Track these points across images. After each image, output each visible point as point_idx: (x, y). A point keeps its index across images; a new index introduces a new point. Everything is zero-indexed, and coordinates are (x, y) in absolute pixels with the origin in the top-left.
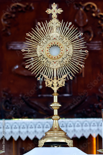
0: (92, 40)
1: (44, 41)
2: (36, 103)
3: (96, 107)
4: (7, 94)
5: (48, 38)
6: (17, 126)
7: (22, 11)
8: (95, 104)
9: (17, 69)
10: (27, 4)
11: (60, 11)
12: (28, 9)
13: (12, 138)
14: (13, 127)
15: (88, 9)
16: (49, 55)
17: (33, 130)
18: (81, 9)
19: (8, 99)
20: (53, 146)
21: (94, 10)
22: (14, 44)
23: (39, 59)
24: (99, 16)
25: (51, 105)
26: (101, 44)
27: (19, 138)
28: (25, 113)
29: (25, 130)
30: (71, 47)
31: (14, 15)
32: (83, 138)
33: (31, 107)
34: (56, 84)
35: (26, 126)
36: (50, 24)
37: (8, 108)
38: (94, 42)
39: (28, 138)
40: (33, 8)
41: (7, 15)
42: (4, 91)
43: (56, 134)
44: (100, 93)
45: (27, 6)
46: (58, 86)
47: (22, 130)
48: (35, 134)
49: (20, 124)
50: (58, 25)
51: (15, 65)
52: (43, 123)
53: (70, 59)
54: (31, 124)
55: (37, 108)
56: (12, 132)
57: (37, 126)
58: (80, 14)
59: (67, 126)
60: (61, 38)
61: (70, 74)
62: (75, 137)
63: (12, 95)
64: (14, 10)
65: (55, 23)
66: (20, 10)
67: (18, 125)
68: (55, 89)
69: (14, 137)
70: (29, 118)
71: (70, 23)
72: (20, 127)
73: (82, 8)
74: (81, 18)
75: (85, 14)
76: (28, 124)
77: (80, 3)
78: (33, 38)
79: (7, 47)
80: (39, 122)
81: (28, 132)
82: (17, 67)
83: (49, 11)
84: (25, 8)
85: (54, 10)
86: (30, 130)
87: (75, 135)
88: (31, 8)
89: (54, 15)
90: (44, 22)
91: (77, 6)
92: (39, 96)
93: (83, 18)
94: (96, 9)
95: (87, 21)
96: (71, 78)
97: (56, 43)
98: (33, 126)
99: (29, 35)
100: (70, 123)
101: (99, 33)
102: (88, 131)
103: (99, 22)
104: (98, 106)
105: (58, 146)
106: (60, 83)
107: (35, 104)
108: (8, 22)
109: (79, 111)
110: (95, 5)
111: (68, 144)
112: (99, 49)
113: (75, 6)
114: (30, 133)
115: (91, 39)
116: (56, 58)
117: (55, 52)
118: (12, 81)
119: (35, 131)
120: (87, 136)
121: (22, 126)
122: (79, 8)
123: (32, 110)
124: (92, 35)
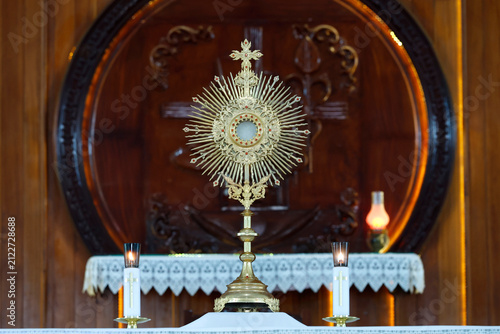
0: (330, 100)
1: (225, 112)
2: (217, 222)
3: (336, 231)
4: (160, 205)
5: (235, 105)
6: (180, 268)
7: (190, 41)
8: (334, 226)
9: (180, 155)
10: (201, 27)
11: (257, 55)
12: (203, 37)
13: (169, 291)
14: (172, 269)
15: (321, 38)
16: (235, 138)
17: (211, 275)
18: (308, 38)
19: (163, 215)
20: (243, 311)
21: (332, 40)
22: (174, 108)
23: (217, 146)
24: (343, 53)
25: (239, 234)
26: (347, 108)
27: (184, 290)
28: (195, 243)
29: (195, 276)
30: (277, 123)
31: (174, 50)
32: (308, 291)
33: (207, 231)
34: (248, 194)
35: (196, 269)
36: (237, 80)
37: (162, 232)
38: (332, 104)
39: (200, 292)
40: (213, 36)
41: (160, 50)
42: (154, 199)
43: (247, 288)
44: (343, 203)
45: (201, 32)
46: (251, 198)
47: (189, 276)
48: (215, 284)
49: (185, 265)
50: (252, 81)
51: (177, 149)
52: (231, 263)
53: (276, 146)
54: (207, 264)
55: (219, 233)
56: (169, 279)
57: (219, 268)
58: (306, 48)
59: (276, 269)
60: (258, 105)
61: (276, 175)
62: (292, 289)
63: (170, 207)
64: (175, 40)
65: (246, 77)
66: (186, 39)
67: (182, 266)
68: (247, 204)
69: (172, 288)
70: (204, 252)
71: (276, 79)
72: (184, 271)
73: (309, 35)
74: (308, 55)
75: (316, 48)
76: (200, 263)
77: (306, 26)
78: (205, 106)
79: (161, 112)
80: (223, 261)
81: (200, 279)
82: (180, 152)
83: (236, 55)
84: (197, 36)
85: (246, 54)
86: (204, 276)
87: (292, 285)
88: (208, 35)
89: (246, 63)
90: (226, 75)
91: (299, 32)
92: (224, 209)
93: (311, 56)
94: (338, 37)
95: (319, 61)
96: (277, 183)
97: (249, 116)
98: (211, 268)
99: (198, 101)
100: (283, 262)
101: (342, 85)
102: (318, 278)
103: (344, 63)
104: (340, 229)
105: (252, 311)
106: (256, 192)
107: (216, 226)
108: (162, 63)
109: (301, 239)
110: (335, 31)
111: (270, 307)
112: (343, 117)
113: (295, 32)
114: (204, 282)
115: (326, 98)
116: (249, 144)
117: (247, 134)
118: (170, 180)
119: (215, 278)
120: (316, 288)
121: (188, 269)
122: (304, 36)
123: (210, 236)
124: (329, 90)
